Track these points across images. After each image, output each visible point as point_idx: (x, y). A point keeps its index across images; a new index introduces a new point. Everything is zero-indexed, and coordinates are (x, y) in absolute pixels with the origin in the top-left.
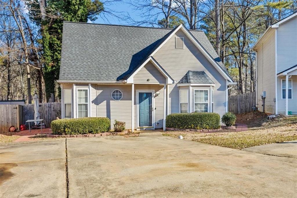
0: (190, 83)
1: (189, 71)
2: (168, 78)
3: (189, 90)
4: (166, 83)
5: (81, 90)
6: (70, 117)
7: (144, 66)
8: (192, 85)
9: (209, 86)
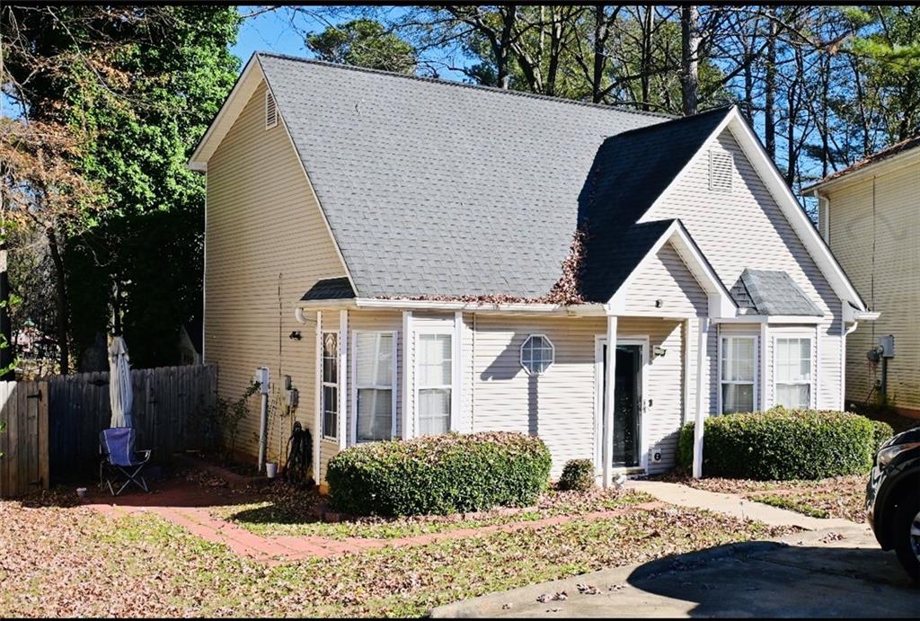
0: (766, 313)
1: (745, 270)
2: (720, 296)
3: (759, 337)
4: (707, 314)
5: (431, 337)
6: (382, 435)
7: (656, 252)
8: (772, 319)
9: (814, 325)
